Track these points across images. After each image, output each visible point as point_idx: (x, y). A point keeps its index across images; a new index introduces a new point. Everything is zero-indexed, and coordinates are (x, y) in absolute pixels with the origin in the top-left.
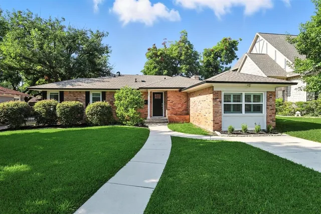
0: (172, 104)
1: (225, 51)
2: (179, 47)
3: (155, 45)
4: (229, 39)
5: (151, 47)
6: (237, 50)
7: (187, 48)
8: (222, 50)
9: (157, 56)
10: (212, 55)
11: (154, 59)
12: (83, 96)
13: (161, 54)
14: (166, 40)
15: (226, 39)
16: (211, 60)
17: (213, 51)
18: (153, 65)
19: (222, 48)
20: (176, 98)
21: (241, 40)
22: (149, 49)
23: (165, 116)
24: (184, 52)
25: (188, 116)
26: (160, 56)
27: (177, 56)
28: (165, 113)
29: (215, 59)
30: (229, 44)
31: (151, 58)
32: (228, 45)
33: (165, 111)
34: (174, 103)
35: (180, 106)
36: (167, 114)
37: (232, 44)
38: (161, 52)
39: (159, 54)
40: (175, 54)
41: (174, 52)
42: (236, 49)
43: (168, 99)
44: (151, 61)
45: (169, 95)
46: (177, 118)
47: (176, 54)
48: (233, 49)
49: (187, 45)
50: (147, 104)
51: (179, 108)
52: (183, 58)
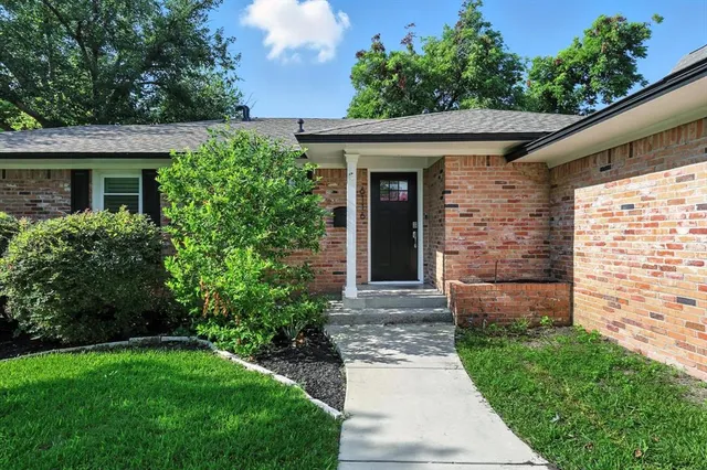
0: (468, 224)
1: (603, 59)
2: (456, 42)
3: (378, 37)
4: (620, 19)
5: (368, 48)
6: (644, 56)
7: (482, 41)
8: (594, 59)
9: (383, 71)
10: (562, 76)
11: (376, 81)
12: (62, 192)
13: (398, 67)
14: (412, 29)
15: (607, 21)
16: (557, 90)
17: (560, 62)
18: (373, 103)
19: (595, 49)
20: (493, 194)
21: (660, 20)
22: (360, 55)
23: (431, 283)
24: (472, 56)
25: (561, 289)
26: (394, 72)
27: (450, 70)
28: (430, 266)
29: (568, 87)
30: (620, 35)
31: (367, 82)
32: (615, 38)
33: (430, 257)
34: (477, 218)
35: (508, 233)
36: (443, 273)
37: (629, 37)
38: (398, 58)
39: (391, 65)
40: (443, 64)
41: (440, 59)
42: (640, 53)
43: (449, 200)
44: (368, 89)
45: (452, 177)
46: (504, 299)
47: (448, 65)
48: (629, 53)
49: (482, 34)
50: (344, 225)
51: (507, 244)
52: (469, 74)
